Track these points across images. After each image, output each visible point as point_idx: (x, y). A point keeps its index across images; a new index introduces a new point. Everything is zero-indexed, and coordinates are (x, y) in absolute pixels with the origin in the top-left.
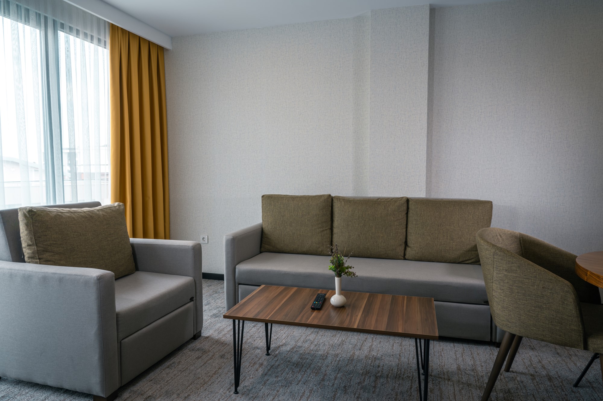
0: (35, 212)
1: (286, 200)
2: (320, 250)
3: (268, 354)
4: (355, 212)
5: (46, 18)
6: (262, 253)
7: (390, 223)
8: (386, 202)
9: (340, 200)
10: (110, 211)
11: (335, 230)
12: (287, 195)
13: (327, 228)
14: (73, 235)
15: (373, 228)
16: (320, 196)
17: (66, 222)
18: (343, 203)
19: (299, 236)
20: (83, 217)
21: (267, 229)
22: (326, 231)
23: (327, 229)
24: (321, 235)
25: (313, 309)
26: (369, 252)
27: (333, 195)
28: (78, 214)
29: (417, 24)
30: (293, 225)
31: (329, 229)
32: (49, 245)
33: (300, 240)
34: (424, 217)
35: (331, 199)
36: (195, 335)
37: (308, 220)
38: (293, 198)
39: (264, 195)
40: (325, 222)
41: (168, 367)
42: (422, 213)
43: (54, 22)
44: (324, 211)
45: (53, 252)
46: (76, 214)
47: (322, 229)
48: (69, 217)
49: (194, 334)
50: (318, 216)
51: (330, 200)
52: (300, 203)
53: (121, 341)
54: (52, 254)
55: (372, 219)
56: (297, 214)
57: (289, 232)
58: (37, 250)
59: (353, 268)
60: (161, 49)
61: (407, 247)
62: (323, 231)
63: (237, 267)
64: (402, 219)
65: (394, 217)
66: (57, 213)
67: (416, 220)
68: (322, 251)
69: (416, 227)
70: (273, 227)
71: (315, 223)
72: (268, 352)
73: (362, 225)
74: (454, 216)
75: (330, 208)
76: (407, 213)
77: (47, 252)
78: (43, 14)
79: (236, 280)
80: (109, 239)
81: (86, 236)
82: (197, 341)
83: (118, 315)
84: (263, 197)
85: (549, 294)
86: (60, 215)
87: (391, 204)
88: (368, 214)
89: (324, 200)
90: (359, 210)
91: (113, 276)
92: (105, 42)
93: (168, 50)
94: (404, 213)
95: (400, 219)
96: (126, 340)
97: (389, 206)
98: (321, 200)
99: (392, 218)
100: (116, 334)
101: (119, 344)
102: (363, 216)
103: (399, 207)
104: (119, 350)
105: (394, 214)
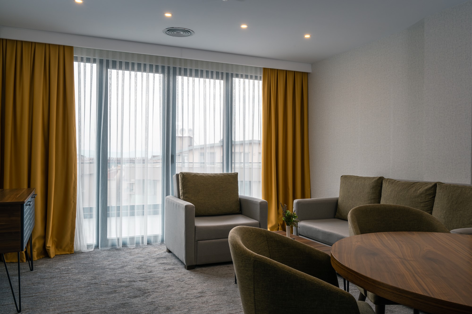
0: (185, 174)
4: (392, 192)
5: (222, 73)
7: (417, 204)
9: (386, 182)
10: (227, 175)
16: (374, 178)
18: (387, 184)
20: (209, 176)
21: (339, 201)
27: (386, 177)
32: (187, 190)
34: (443, 201)
35: (381, 180)
37: (362, 197)
38: (357, 178)
39: (343, 176)
40: (373, 199)
42: (442, 197)
43: (227, 74)
44: (374, 190)
45: (189, 193)
50: (369, 194)
52: (360, 183)
55: (403, 199)
56: (357, 191)
58: (183, 192)
64: (429, 201)
65: (421, 199)
75: (380, 188)
76: (434, 196)
77: (187, 193)
78: (221, 71)
84: (341, 177)
87: (422, 187)
88: (401, 195)
89: (375, 181)
90: (395, 191)
91: (193, 207)
92: (260, 77)
93: (309, 73)
94: (431, 197)
95: (427, 202)
96: (201, 241)
97: (420, 189)
98: (373, 181)
99: (419, 200)
100: (194, 236)
101: (196, 242)
102: (396, 196)
103: (427, 190)
104: (196, 245)
105: (421, 196)
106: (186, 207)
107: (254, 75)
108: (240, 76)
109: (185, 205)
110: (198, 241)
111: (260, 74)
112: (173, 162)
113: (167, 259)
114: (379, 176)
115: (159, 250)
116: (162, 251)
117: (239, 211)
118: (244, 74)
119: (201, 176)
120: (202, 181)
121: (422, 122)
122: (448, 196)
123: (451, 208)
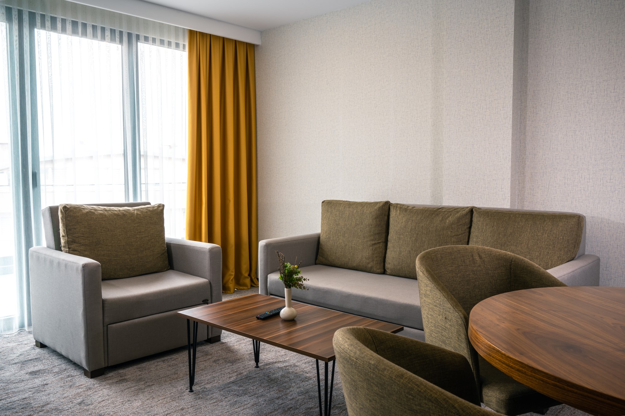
0: (68, 208)
1: (343, 206)
2: (370, 266)
3: (257, 366)
4: (408, 222)
5: (121, 33)
6: (316, 266)
7: (446, 238)
8: (446, 213)
9: (396, 208)
10: (147, 211)
11: (390, 245)
12: (347, 201)
13: (379, 241)
14: (101, 230)
15: (426, 244)
16: (376, 203)
17: (96, 218)
18: (398, 211)
19: (350, 249)
20: (115, 214)
21: (323, 239)
22: (378, 245)
23: (380, 243)
24: (372, 249)
25: (258, 318)
27: (393, 201)
28: (112, 212)
30: (346, 235)
31: (382, 242)
32: (77, 237)
33: (351, 253)
34: (485, 234)
35: (388, 206)
36: (210, 338)
37: (360, 231)
38: (350, 204)
39: (324, 201)
40: (378, 234)
42: (483, 228)
43: (130, 35)
44: (378, 220)
45: (80, 244)
46: (109, 212)
47: (373, 242)
48: (101, 214)
50: (370, 226)
51: (387, 208)
52: (355, 211)
53: (107, 326)
54: (79, 245)
55: (425, 233)
56: (351, 223)
57: (341, 243)
58: (68, 241)
59: (309, 280)
60: (250, 46)
62: (375, 244)
63: (269, 276)
64: (462, 234)
65: (451, 232)
66: (90, 210)
67: (476, 236)
68: (371, 267)
70: (327, 237)
71: (367, 234)
72: (257, 364)
73: (414, 239)
74: (524, 234)
75: (386, 218)
76: (470, 228)
77: (75, 243)
78: (118, 29)
79: (268, 290)
80: (138, 236)
81: (115, 231)
82: (211, 344)
83: (104, 301)
84: (323, 202)
85: (449, 327)
86: (92, 212)
87: (451, 215)
88: (422, 226)
89: (379, 208)
90: (413, 221)
91: (98, 266)
92: (184, 46)
93: (257, 46)
94: (466, 227)
95: (460, 235)
96: (114, 325)
97: (448, 217)
98: (376, 208)
99: (449, 233)
100: (101, 318)
101: (105, 328)
102: (415, 228)
103: (459, 219)
104: (105, 333)
105: (452, 228)
106: (85, 267)
107: (173, 41)
108: (151, 41)
109: (83, 265)
110: (109, 326)
111: (184, 41)
112: (36, 186)
113: (42, 361)
114: (385, 200)
115: (19, 345)
116: (26, 346)
117: (167, 264)
118: (158, 38)
122: (493, 226)
123: (497, 242)
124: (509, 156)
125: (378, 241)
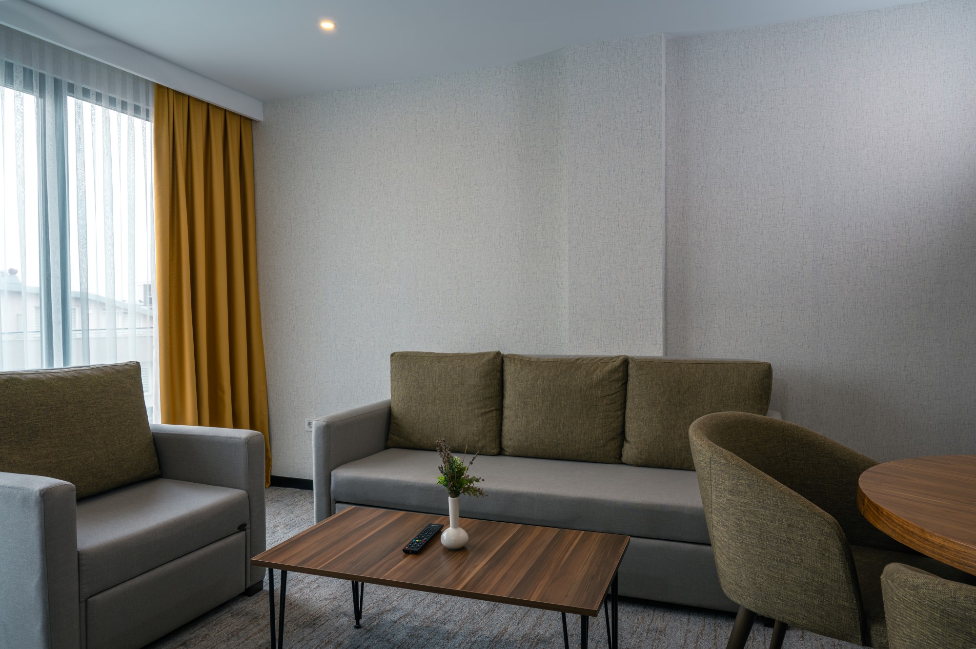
1: (427, 360)
2: (480, 445)
3: (358, 626)
4: (537, 380)
5: (42, 77)
6: (388, 450)
7: (595, 400)
8: (590, 365)
9: (514, 361)
11: (507, 413)
12: (431, 353)
13: (492, 409)
15: (567, 409)
16: (482, 355)
18: (519, 366)
19: (446, 422)
21: (397, 409)
22: (490, 414)
23: (493, 410)
24: (482, 421)
25: (407, 552)
26: (560, 449)
27: (504, 352)
29: (642, 67)
30: (438, 402)
31: (496, 410)
33: (449, 429)
35: (500, 358)
36: (249, 588)
37: (461, 395)
38: (440, 357)
39: (394, 353)
40: (489, 398)
41: (182, 645)
42: (648, 384)
43: (57, 83)
44: (488, 379)
47: (483, 411)
49: (247, 587)
50: (477, 388)
51: (499, 361)
52: (450, 367)
53: (86, 600)
55: (565, 394)
56: (445, 385)
57: (430, 414)
59: (483, 480)
60: (246, 121)
61: (625, 442)
62: (486, 413)
63: (333, 473)
64: (616, 393)
65: (602, 391)
67: (639, 395)
68: (483, 447)
69: (638, 408)
70: (406, 406)
71: (473, 399)
72: (358, 622)
73: (548, 403)
75: (499, 374)
76: (626, 383)
78: (36, 70)
79: (332, 496)
82: (251, 598)
83: (80, 555)
84: (392, 355)
85: (798, 538)
87: (598, 367)
88: (559, 384)
89: (489, 361)
90: (544, 378)
91: (71, 490)
92: (147, 111)
93: (256, 122)
94: (620, 384)
95: (613, 394)
96: (98, 597)
97: (595, 370)
98: (483, 361)
99: (599, 392)
100: (77, 587)
101: (83, 605)
102: (550, 389)
103: (612, 372)
104: (83, 614)
105: (602, 385)
106: (45, 495)
107: (130, 101)
108: (93, 97)
109: (41, 491)
110: (89, 600)
111: (148, 102)
114: (495, 349)
117: (157, 470)
118: (105, 93)
119: (33, 381)
120: (39, 397)
121: (551, 244)
122: (661, 381)
123: (670, 401)
124: (660, 289)
125: (490, 408)
